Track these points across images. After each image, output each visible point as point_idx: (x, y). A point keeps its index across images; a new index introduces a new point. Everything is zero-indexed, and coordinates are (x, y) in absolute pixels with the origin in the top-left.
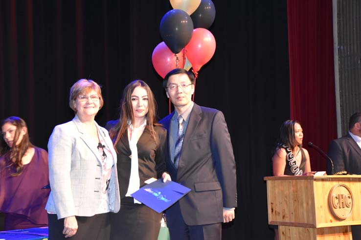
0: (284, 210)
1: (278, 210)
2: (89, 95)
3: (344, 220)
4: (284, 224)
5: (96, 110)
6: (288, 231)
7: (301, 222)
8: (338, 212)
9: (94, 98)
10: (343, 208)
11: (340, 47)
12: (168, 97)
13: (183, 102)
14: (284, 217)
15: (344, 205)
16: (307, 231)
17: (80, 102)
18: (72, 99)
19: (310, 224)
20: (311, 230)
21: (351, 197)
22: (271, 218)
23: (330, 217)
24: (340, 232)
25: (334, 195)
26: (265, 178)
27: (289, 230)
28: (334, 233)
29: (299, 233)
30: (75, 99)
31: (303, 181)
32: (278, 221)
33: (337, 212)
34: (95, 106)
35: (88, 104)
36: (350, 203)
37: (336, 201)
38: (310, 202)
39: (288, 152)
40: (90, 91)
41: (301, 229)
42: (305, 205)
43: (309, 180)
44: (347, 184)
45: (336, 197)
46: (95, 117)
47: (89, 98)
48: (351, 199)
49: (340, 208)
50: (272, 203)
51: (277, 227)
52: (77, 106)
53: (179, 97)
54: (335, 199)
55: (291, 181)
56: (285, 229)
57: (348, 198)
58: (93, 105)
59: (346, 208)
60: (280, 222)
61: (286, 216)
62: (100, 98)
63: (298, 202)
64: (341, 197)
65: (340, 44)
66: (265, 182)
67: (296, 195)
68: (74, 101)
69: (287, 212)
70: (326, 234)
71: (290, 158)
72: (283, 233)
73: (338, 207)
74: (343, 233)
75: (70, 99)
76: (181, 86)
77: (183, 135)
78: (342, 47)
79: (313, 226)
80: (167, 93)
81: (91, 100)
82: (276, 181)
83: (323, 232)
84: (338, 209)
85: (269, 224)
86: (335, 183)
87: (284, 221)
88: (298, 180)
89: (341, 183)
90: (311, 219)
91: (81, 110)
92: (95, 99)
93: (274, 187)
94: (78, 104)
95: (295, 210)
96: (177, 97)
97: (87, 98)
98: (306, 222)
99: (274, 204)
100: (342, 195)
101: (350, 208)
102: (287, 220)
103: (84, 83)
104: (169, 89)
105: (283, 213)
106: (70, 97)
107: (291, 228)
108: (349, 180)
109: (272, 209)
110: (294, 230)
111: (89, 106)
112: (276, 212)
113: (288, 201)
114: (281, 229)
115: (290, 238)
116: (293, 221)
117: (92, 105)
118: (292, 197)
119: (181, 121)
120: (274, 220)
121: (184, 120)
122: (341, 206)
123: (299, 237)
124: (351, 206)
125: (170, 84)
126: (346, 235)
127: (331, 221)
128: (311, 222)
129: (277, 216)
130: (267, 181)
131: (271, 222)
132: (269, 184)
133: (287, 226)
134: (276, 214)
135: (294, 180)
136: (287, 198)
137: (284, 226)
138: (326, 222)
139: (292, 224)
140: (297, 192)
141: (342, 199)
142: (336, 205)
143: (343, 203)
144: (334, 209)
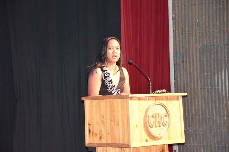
0: (101, 131)
1: (95, 131)
3: (160, 138)
4: (101, 145)
7: (117, 142)
8: (154, 131)
10: (160, 126)
14: (100, 138)
16: (123, 151)
19: (125, 144)
20: (127, 150)
22: (89, 140)
23: (146, 137)
25: (150, 113)
26: (83, 98)
27: (107, 151)
31: (119, 100)
32: (95, 142)
33: (153, 131)
36: (167, 122)
37: (152, 120)
38: (126, 122)
39: (103, 71)
41: (117, 149)
42: (120, 124)
43: (125, 99)
44: (164, 102)
45: (152, 116)
48: (167, 118)
49: (156, 127)
50: (89, 124)
54: (151, 118)
55: (108, 100)
56: (103, 150)
57: (165, 117)
59: (162, 127)
60: (97, 144)
61: (103, 137)
63: (115, 121)
64: (157, 116)
66: (83, 102)
67: (113, 115)
69: (103, 132)
71: (105, 77)
73: (154, 126)
79: (128, 146)
82: (93, 101)
84: (154, 128)
85: (86, 146)
86: (152, 102)
87: (101, 142)
88: (115, 100)
89: (158, 101)
90: (126, 138)
93: (91, 107)
95: (112, 131)
98: (121, 142)
99: (91, 125)
100: (159, 114)
101: (167, 127)
102: (104, 141)
105: (100, 133)
107: (108, 149)
108: (167, 98)
109: (90, 131)
110: (111, 151)
112: (93, 133)
116: (109, 142)
118: (108, 117)
120: (92, 142)
122: (157, 125)
124: (168, 125)
127: (147, 141)
128: (126, 142)
129: (94, 138)
130: (85, 101)
131: (88, 144)
132: (87, 103)
133: (104, 148)
134: (93, 135)
135: (111, 100)
136: (104, 119)
137: (101, 148)
138: (142, 141)
139: (109, 145)
140: (113, 111)
141: (159, 117)
142: (152, 124)
143: (159, 121)
144: (150, 128)
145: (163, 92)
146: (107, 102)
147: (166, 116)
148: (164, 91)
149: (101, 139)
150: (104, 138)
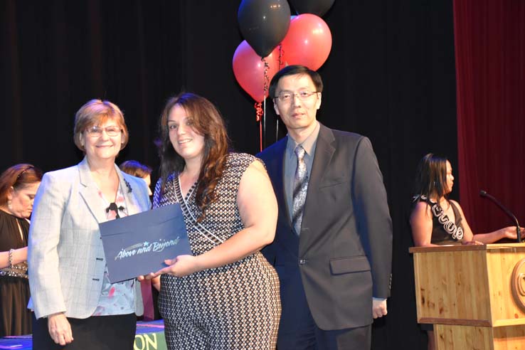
0: (441, 299)
1: (432, 300)
2: (103, 127)
4: (443, 322)
6: (448, 333)
7: (468, 317)
9: (112, 130)
13: (303, 122)
14: (441, 311)
16: (478, 332)
17: (89, 138)
18: (78, 131)
19: (482, 321)
20: (485, 330)
22: (422, 314)
23: (515, 310)
25: (521, 273)
26: (411, 250)
27: (451, 331)
29: (467, 336)
30: (82, 133)
31: (470, 252)
32: (433, 317)
34: (114, 144)
35: (101, 140)
40: (105, 121)
41: (469, 329)
42: (473, 290)
43: (479, 251)
47: (104, 132)
50: (422, 290)
51: (431, 327)
52: (86, 143)
53: (296, 115)
54: (523, 280)
55: (451, 253)
56: (445, 330)
58: (109, 143)
60: (436, 319)
61: (445, 309)
62: (122, 131)
63: (464, 285)
66: (412, 255)
67: (460, 275)
68: (81, 135)
69: (446, 301)
72: (441, 337)
76: (298, 95)
77: (307, 179)
79: (487, 324)
81: (106, 136)
82: (428, 253)
85: (418, 322)
86: (522, 256)
87: (443, 317)
88: (462, 252)
91: (91, 150)
92: (113, 133)
93: (424, 263)
94: (86, 140)
95: (459, 299)
96: (293, 113)
97: (101, 132)
98: (476, 318)
99: (426, 291)
102: (447, 316)
103: (96, 106)
104: (279, 100)
105: (440, 304)
106: (75, 129)
107: (454, 328)
109: (423, 302)
110: (459, 331)
111: (104, 144)
112: (428, 303)
113: (447, 284)
114: (439, 329)
115: (452, 343)
116: (456, 317)
118: (453, 278)
119: (301, 154)
120: (427, 316)
121: (306, 152)
123: (467, 342)
127: (517, 317)
128: (484, 318)
129: (431, 310)
130: (414, 254)
131: (422, 319)
132: (418, 258)
133: (447, 326)
134: (429, 306)
135: (456, 252)
136: (445, 280)
137: (442, 325)
138: (508, 317)
139: (454, 322)
140: (461, 270)
144: (520, 296)
146: (450, 255)
149: (443, 313)
150: (447, 311)
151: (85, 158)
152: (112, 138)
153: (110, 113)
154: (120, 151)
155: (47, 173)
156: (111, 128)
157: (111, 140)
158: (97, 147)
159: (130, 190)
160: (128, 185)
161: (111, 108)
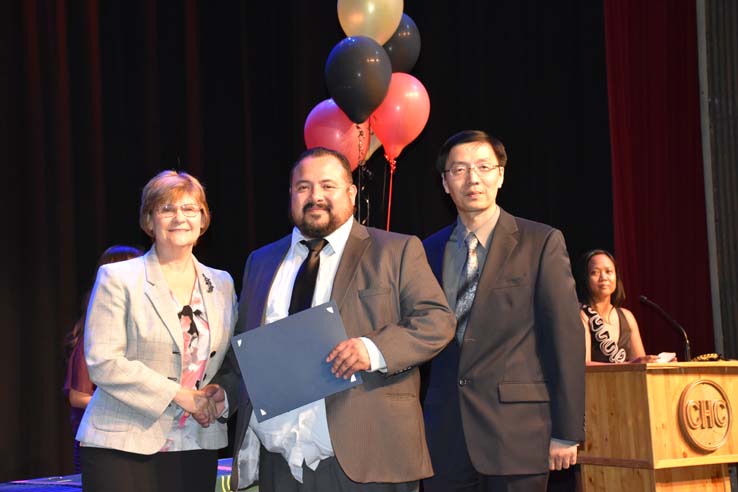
0: (591, 433)
2: (178, 204)
3: (712, 452)
4: (592, 461)
5: (194, 236)
6: (599, 476)
7: (624, 457)
8: (699, 436)
9: (190, 210)
10: (710, 427)
11: (713, 99)
12: (447, 191)
13: (480, 203)
14: (590, 447)
15: (711, 423)
16: (636, 475)
17: (160, 219)
18: (145, 211)
19: (641, 462)
20: (645, 473)
21: (725, 405)
23: (683, 447)
24: (704, 478)
25: (690, 401)
27: (603, 473)
28: (693, 479)
29: (622, 480)
30: (151, 213)
31: (626, 374)
33: (697, 436)
34: (192, 228)
35: (175, 222)
36: (724, 418)
37: (695, 415)
38: (640, 417)
39: (590, 315)
40: (181, 197)
41: (624, 471)
42: (630, 422)
43: (639, 373)
44: (717, 380)
45: (695, 407)
46: (194, 248)
47: (179, 211)
48: (725, 410)
49: (703, 428)
52: (155, 226)
53: (473, 193)
54: (693, 409)
55: (603, 374)
56: (595, 471)
57: (720, 408)
59: (715, 428)
61: (594, 445)
62: (202, 211)
63: (618, 416)
64: (704, 406)
65: (712, 93)
67: (614, 402)
68: (148, 216)
69: (595, 436)
70: (676, 481)
72: (590, 480)
73: (699, 426)
74: (712, 478)
75: (141, 211)
76: (476, 169)
77: (477, 277)
78: (716, 101)
79: (648, 464)
80: (444, 182)
81: (181, 216)
83: (669, 476)
84: (699, 430)
86: (692, 379)
87: (592, 455)
89: (704, 378)
90: (643, 450)
91: (163, 235)
92: (191, 213)
94: (157, 223)
95: (612, 433)
96: (468, 191)
97: (174, 211)
98: (633, 456)
100: (707, 402)
101: (724, 430)
102: (597, 454)
103: (169, 179)
104: (451, 174)
107: (605, 469)
108: (721, 371)
110: (612, 473)
111: (179, 227)
113: (597, 413)
114: (587, 470)
115: (604, 489)
116: (608, 455)
117: (185, 226)
118: (605, 407)
119: (473, 245)
121: (479, 243)
122: (705, 425)
123: (623, 487)
124: (725, 423)
125: (454, 163)
126: (718, 484)
127: (685, 456)
128: (643, 458)
133: (598, 467)
136: (595, 409)
137: (591, 466)
138: (675, 456)
139: (607, 462)
140: (614, 396)
141: (707, 408)
142: (695, 422)
143: (708, 417)
144: (690, 430)
145: (712, 360)
147: (722, 406)
148: (715, 356)
150: (597, 448)
151: (153, 247)
152: (189, 219)
153: (187, 187)
154: (200, 238)
155: (104, 266)
156: (188, 207)
157: (188, 222)
158: (170, 231)
159: (211, 289)
160: (208, 282)
161: (189, 181)
